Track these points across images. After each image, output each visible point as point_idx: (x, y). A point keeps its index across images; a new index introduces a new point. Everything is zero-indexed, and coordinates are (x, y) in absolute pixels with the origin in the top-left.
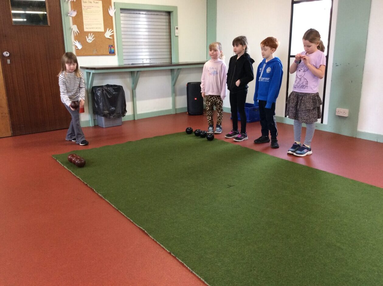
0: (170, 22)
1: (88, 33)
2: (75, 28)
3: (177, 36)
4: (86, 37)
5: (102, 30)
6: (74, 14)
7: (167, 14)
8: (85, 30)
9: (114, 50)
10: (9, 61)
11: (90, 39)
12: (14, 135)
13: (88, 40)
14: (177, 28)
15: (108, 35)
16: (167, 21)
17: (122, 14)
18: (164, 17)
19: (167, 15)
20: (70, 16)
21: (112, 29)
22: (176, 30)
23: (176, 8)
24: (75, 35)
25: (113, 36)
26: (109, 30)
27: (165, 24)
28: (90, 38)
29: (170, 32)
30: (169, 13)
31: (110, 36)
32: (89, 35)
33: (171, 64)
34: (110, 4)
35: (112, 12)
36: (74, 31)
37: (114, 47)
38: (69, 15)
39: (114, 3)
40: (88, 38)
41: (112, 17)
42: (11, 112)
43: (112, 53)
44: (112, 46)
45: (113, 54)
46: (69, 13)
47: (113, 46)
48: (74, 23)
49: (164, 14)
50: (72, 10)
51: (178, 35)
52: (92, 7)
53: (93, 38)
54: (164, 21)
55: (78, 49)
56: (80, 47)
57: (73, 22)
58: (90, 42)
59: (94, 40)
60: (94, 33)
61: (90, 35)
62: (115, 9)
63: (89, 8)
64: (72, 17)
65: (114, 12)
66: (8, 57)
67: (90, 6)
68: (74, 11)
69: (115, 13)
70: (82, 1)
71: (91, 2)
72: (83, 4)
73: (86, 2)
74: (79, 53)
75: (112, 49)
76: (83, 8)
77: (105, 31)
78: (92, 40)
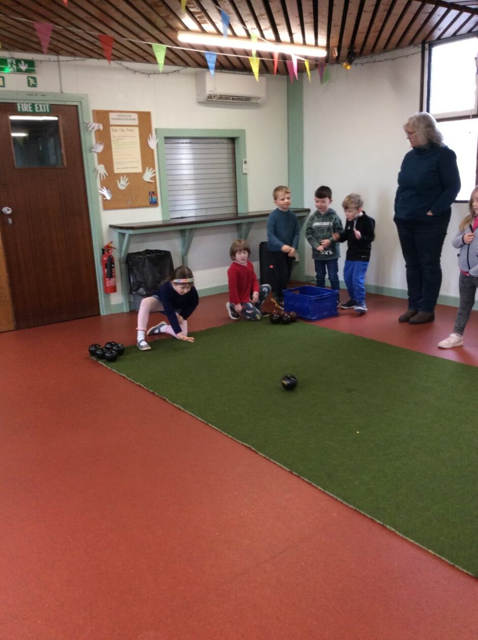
0: (234, 153)
1: (119, 175)
2: (101, 169)
3: (246, 174)
4: (118, 181)
5: (140, 170)
6: (100, 148)
7: (229, 141)
8: (116, 171)
9: (157, 199)
10: (10, 221)
11: (122, 184)
12: (18, 328)
13: (120, 187)
14: (245, 162)
15: (147, 177)
16: (230, 151)
17: (166, 145)
18: (225, 147)
19: (229, 143)
20: (95, 152)
21: (154, 167)
22: (244, 164)
23: (243, 131)
24: (102, 179)
25: (154, 178)
26: (149, 170)
27: (226, 156)
28: (122, 182)
29: (234, 168)
30: (233, 140)
31: (151, 179)
32: (121, 178)
33: (236, 216)
34: (150, 131)
35: (152, 143)
36: (100, 174)
37: (156, 195)
38: (93, 150)
39: (156, 130)
40: (120, 182)
41: (152, 150)
42: (14, 295)
43: (154, 203)
45: (155, 205)
46: (93, 148)
47: (154, 193)
48: (100, 162)
49: (225, 141)
50: (97, 142)
51: (247, 172)
52: (125, 136)
53: (127, 182)
54: (226, 151)
55: (107, 200)
56: (109, 196)
57: (99, 160)
58: (122, 188)
59: (129, 185)
60: (128, 175)
61: (123, 178)
62: (157, 138)
63: (120, 139)
64: (98, 153)
65: (156, 142)
66: (9, 216)
67: (122, 136)
68: (100, 144)
69: (157, 144)
70: (111, 128)
71: (123, 130)
72: (112, 134)
73: (116, 131)
74: (108, 205)
75: (154, 197)
76: (112, 138)
77: (144, 171)
78: (126, 185)
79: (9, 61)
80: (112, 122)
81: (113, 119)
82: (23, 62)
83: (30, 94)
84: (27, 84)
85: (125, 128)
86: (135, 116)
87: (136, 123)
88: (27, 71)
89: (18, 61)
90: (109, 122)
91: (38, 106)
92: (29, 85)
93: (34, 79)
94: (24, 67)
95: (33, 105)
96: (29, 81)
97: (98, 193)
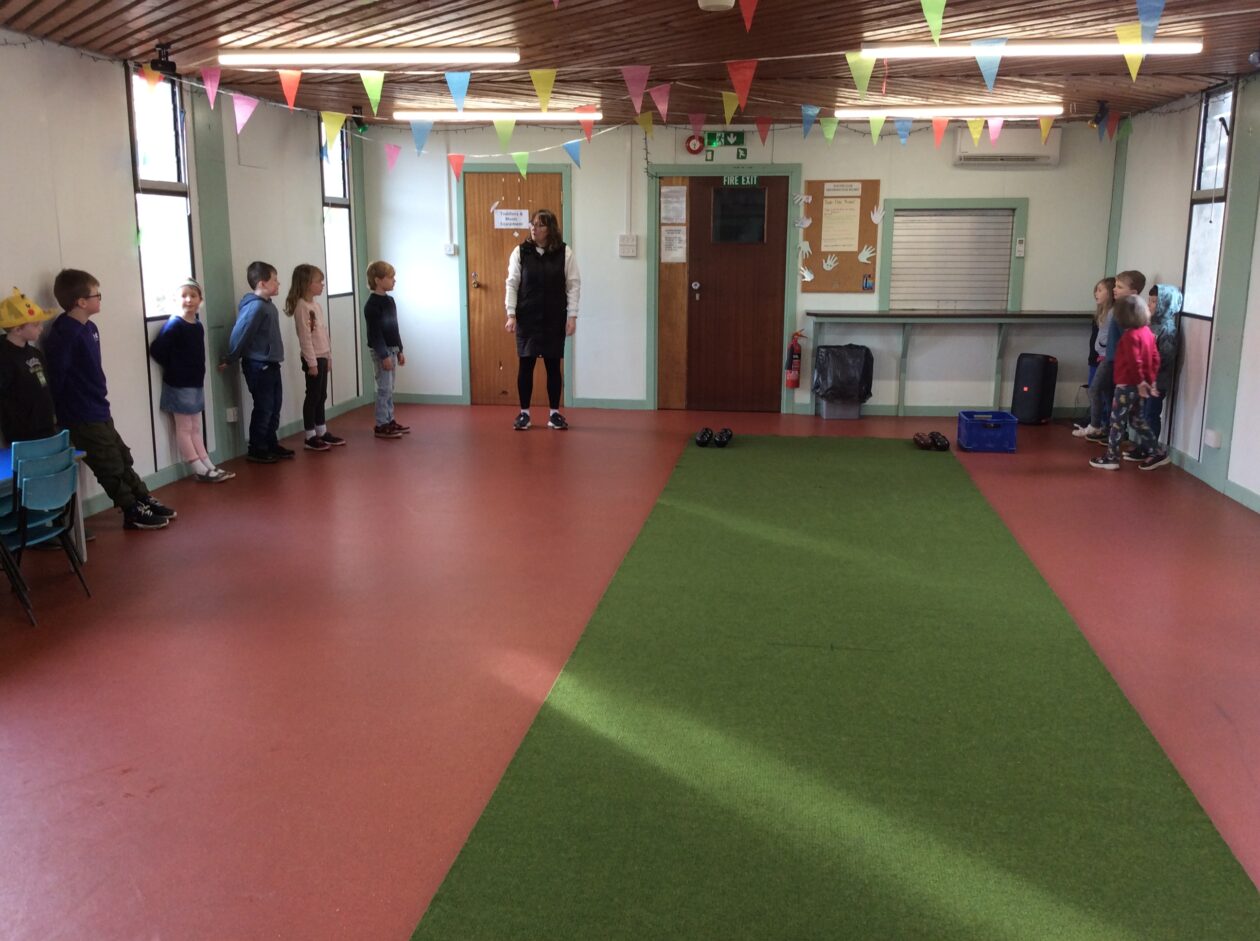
0: (1011, 229)
1: (826, 254)
2: (805, 247)
3: (1021, 257)
4: (823, 260)
5: (855, 248)
6: (808, 223)
7: (1008, 213)
8: (824, 249)
9: (874, 284)
10: (697, 297)
11: (829, 265)
12: (689, 408)
13: (825, 267)
14: (1021, 242)
15: (864, 257)
16: (1006, 226)
17: (896, 219)
18: (1003, 220)
19: (1010, 216)
20: (801, 227)
21: (874, 245)
22: (1018, 245)
23: (1025, 201)
24: (804, 258)
25: (873, 259)
26: (867, 249)
27: (997, 232)
28: (829, 262)
30: (1012, 212)
31: (868, 259)
32: (829, 257)
34: (875, 201)
35: (877, 217)
36: (803, 252)
37: (874, 278)
38: (799, 224)
39: (885, 200)
40: (826, 262)
41: (876, 226)
43: (868, 289)
44: (870, 276)
45: (869, 291)
46: (799, 222)
48: (807, 237)
49: (1002, 213)
50: (804, 216)
51: (1024, 256)
52: (842, 209)
53: (835, 262)
54: (997, 226)
55: (807, 281)
56: (809, 277)
57: (804, 236)
58: (828, 269)
59: (837, 266)
60: (838, 254)
61: (831, 258)
62: (884, 210)
63: (834, 212)
64: (804, 228)
65: (883, 215)
66: (699, 290)
67: (837, 210)
68: (808, 217)
69: (884, 217)
70: (825, 200)
71: (840, 202)
72: (825, 206)
73: (830, 203)
74: (807, 288)
75: (870, 282)
76: (824, 212)
77: (860, 250)
78: (833, 266)
79: (718, 135)
80: (826, 194)
81: (828, 190)
82: (732, 135)
83: (737, 167)
84: (736, 156)
85: (843, 200)
86: (859, 186)
87: (859, 193)
88: (735, 144)
89: (727, 134)
90: (823, 193)
91: (746, 179)
92: (738, 157)
93: (745, 151)
94: (732, 140)
95: (740, 178)
96: (738, 153)
97: (799, 273)
